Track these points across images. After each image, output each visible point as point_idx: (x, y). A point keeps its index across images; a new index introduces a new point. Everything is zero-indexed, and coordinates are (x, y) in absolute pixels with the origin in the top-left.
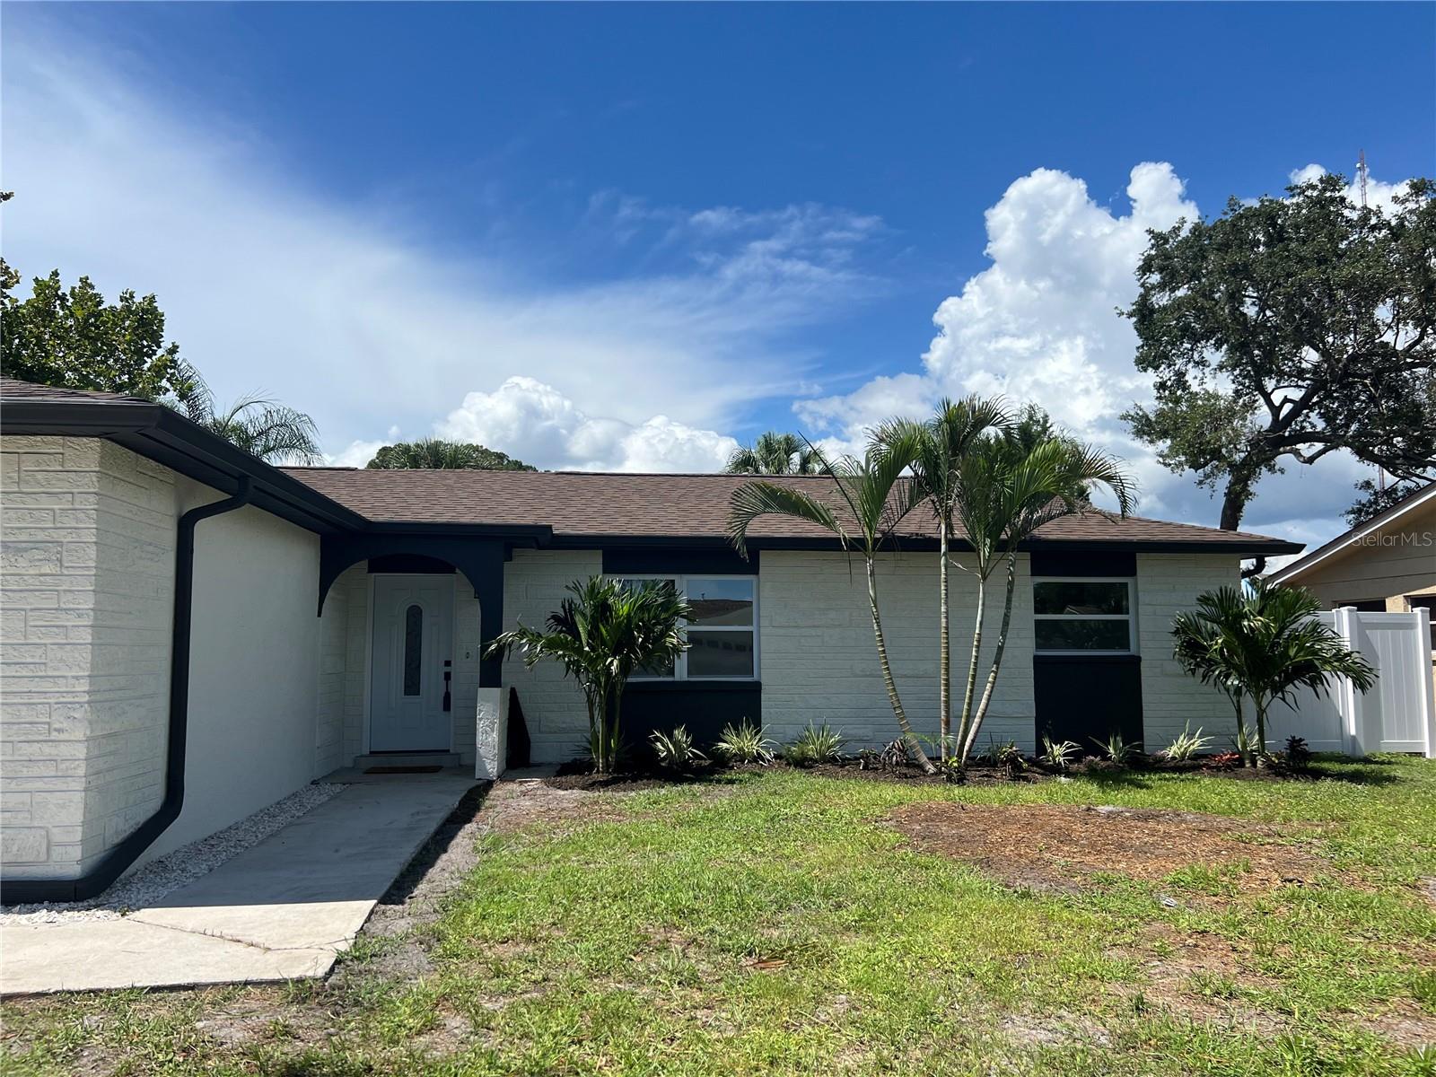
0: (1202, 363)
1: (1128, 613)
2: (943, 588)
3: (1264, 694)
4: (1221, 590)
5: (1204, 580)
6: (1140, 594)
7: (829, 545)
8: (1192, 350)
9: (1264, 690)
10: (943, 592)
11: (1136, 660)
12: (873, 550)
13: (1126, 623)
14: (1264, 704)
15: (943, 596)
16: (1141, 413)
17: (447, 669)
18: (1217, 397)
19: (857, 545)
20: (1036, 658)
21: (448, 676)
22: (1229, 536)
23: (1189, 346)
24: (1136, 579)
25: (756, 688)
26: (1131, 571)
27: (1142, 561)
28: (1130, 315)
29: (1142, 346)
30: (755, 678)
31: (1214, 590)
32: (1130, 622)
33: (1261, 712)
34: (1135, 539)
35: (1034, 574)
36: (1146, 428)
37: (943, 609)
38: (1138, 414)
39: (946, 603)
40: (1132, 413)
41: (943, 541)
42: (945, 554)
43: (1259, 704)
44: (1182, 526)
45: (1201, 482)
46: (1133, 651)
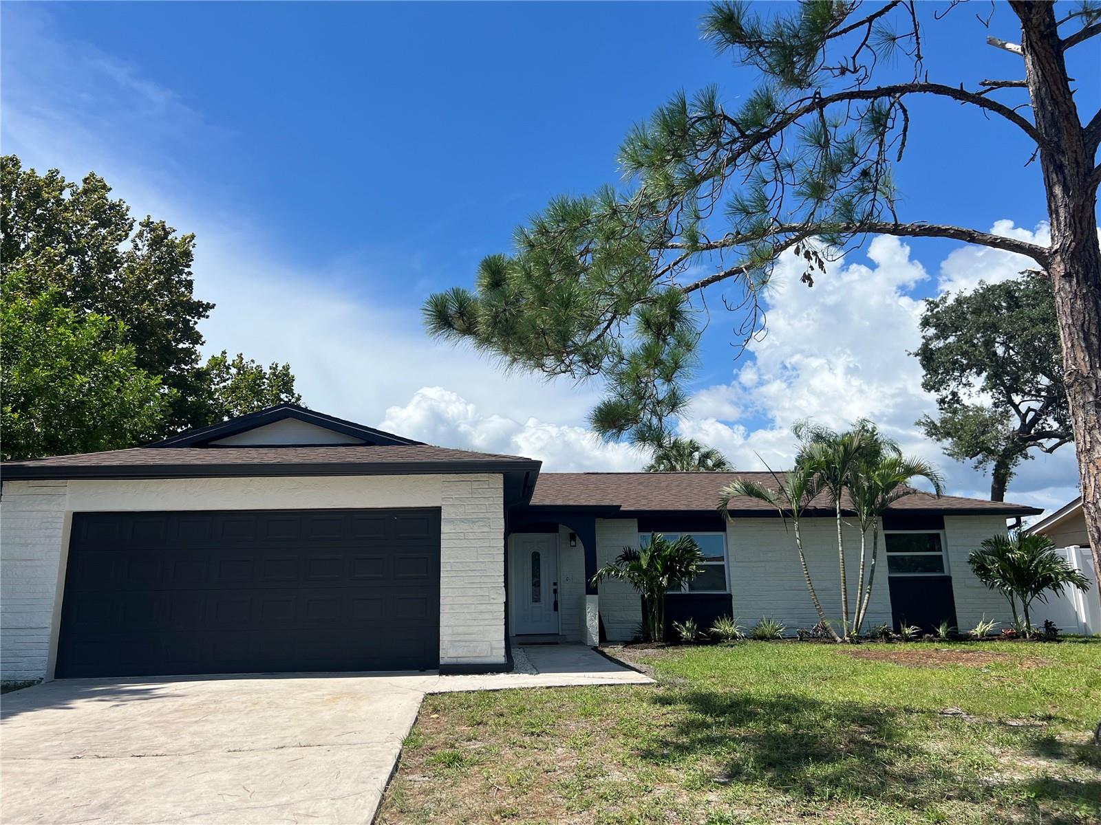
0: (968, 384)
1: (941, 551)
2: (839, 537)
3: (1027, 595)
4: (995, 538)
5: (985, 531)
6: (948, 540)
7: (773, 514)
8: (960, 376)
9: (1027, 592)
10: (840, 539)
11: (948, 580)
12: (798, 516)
13: (941, 556)
14: (1027, 601)
15: (840, 542)
16: (929, 421)
17: (555, 587)
18: (982, 409)
19: (788, 514)
20: (889, 578)
21: (555, 591)
22: (998, 505)
23: (959, 374)
24: (945, 532)
25: (729, 597)
26: (942, 527)
27: (948, 520)
28: (916, 355)
29: (926, 375)
30: (728, 592)
31: (991, 537)
32: (943, 557)
33: (1026, 606)
34: (943, 507)
35: (884, 529)
36: (934, 431)
37: (840, 549)
38: (927, 421)
39: (842, 546)
40: (923, 420)
41: (838, 511)
42: (839, 519)
43: (1024, 601)
44: (969, 499)
45: (976, 467)
46: (946, 573)
